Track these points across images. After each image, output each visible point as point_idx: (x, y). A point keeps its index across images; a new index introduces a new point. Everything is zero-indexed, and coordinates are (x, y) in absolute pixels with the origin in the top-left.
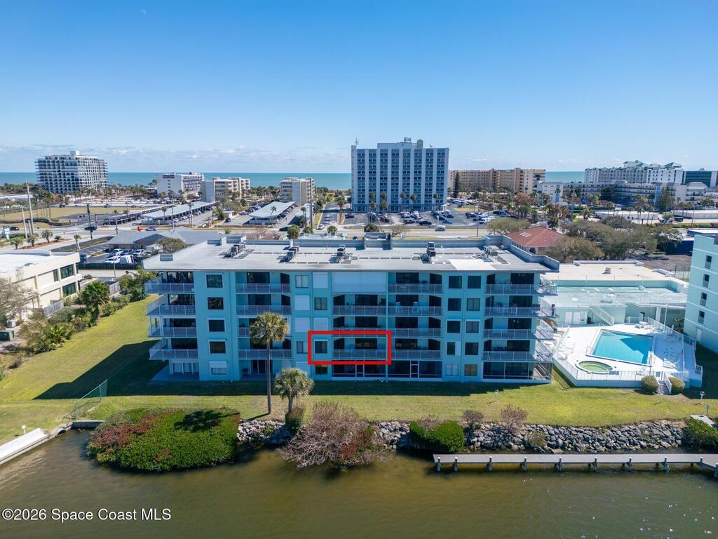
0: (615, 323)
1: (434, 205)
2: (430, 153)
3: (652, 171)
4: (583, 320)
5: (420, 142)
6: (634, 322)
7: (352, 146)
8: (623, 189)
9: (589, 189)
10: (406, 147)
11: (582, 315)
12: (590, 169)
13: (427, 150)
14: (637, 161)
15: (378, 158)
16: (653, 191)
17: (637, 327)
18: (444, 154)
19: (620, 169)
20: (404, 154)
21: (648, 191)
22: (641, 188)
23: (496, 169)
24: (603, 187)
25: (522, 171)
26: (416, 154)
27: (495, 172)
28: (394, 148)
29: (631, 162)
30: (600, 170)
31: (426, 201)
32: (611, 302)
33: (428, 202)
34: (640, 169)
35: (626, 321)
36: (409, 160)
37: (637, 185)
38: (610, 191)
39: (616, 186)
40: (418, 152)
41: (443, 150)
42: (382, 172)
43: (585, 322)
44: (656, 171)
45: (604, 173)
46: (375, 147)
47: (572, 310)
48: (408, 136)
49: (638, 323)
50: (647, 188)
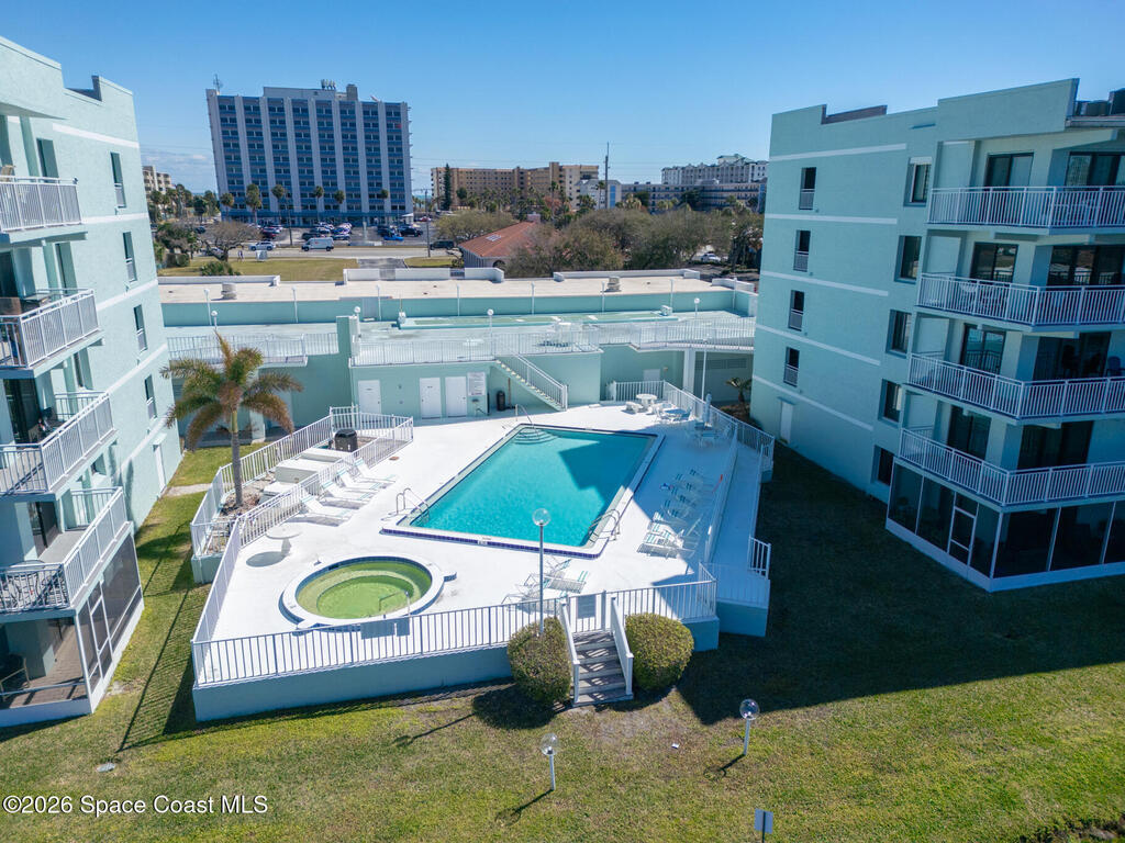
0: (572, 404)
1: (389, 215)
2: (370, 110)
3: (756, 167)
4: (475, 400)
5: (352, 90)
6: (626, 395)
7: (208, 91)
8: (713, 194)
9: (663, 195)
10: (323, 97)
11: (470, 385)
12: (669, 169)
13: (364, 104)
14: (736, 156)
15: (265, 116)
16: (755, 193)
17: (630, 411)
18: (398, 114)
19: (713, 166)
20: (319, 111)
21: (748, 194)
22: (739, 190)
23: (524, 166)
24: (683, 190)
25: (561, 169)
26: (342, 112)
27: (521, 173)
28: (298, 97)
29: (728, 157)
30: (683, 168)
31: (372, 208)
32: (566, 345)
33: (377, 209)
34: (740, 164)
35: (604, 397)
36: (330, 124)
37: (731, 186)
38: (693, 197)
39: (703, 189)
40: (347, 109)
41: (397, 106)
42: (275, 147)
43: (483, 405)
44: (762, 167)
45: (688, 172)
46: (260, 94)
47: (441, 371)
48: (328, 79)
49: (634, 399)
50: (746, 190)
